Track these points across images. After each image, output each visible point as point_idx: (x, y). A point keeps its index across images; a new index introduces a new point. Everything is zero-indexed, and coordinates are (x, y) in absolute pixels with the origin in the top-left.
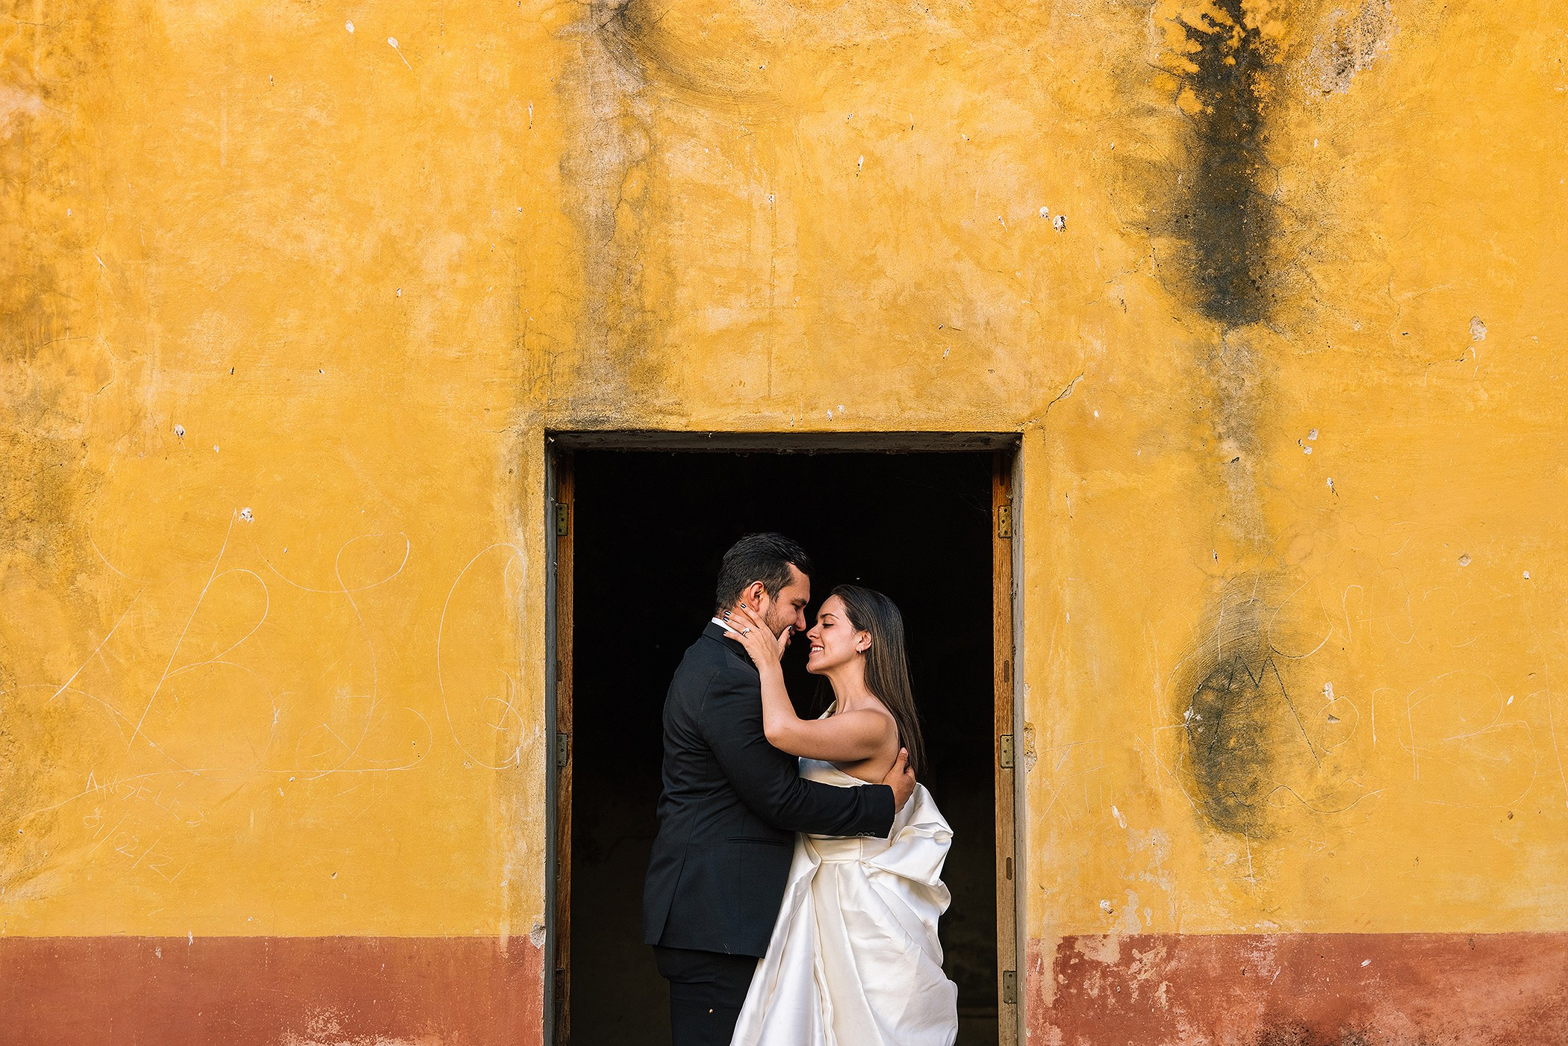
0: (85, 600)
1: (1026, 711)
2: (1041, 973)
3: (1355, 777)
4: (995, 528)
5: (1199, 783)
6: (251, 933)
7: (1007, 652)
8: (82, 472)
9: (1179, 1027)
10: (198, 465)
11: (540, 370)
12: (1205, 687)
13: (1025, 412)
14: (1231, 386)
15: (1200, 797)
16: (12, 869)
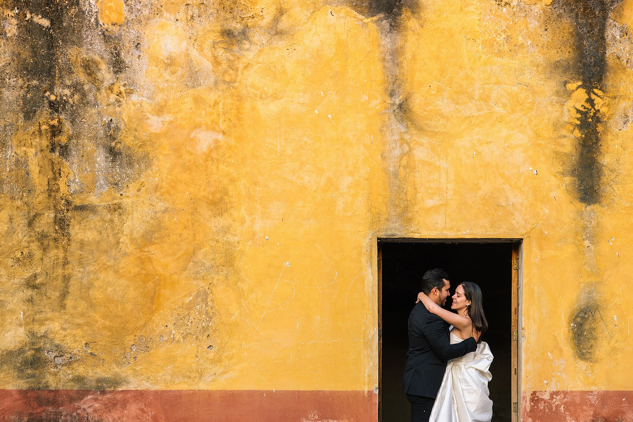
0: (240, 290)
1: (523, 324)
2: (526, 402)
3: (622, 344)
4: (513, 266)
5: (575, 345)
6: (292, 389)
7: (516, 305)
8: (238, 251)
9: (567, 418)
10: (273, 249)
11: (376, 219)
12: (577, 316)
13: (524, 232)
14: (588, 224)
15: (575, 350)
16: (221, 370)
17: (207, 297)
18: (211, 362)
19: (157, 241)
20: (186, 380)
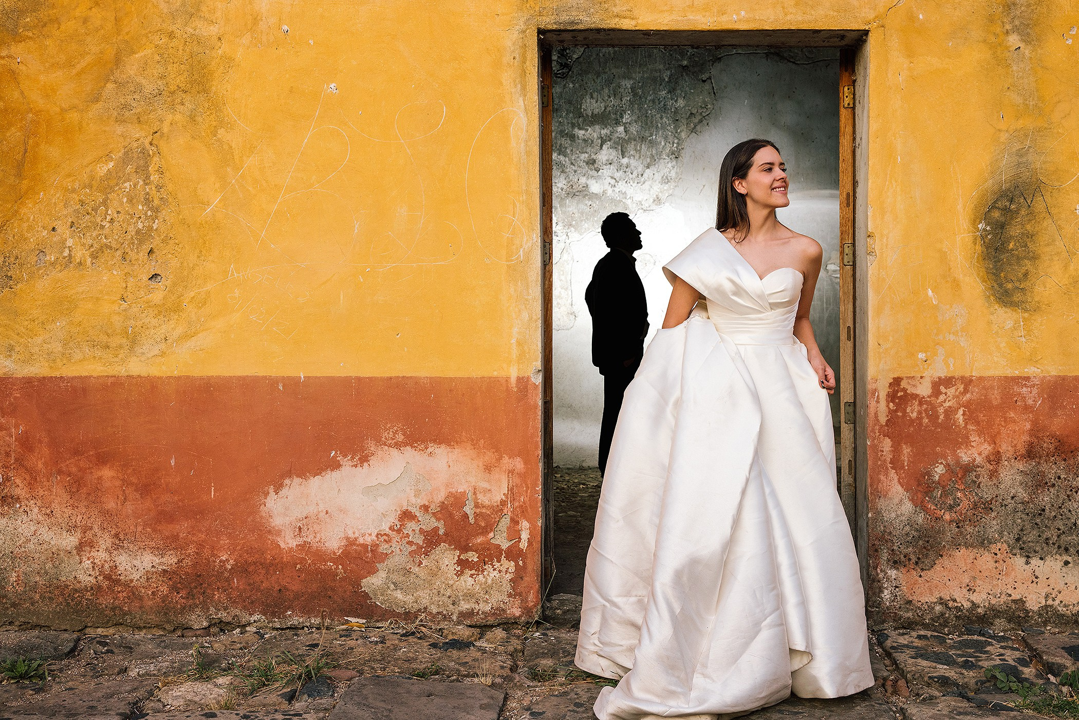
0: (224, 147)
1: (869, 224)
2: (878, 402)
4: (842, 101)
5: (988, 273)
6: (343, 374)
7: (849, 187)
8: (219, 58)
9: (972, 438)
10: (299, 54)
12: (993, 207)
13: (871, 16)
15: (989, 282)
16: (179, 331)
17: (147, 162)
18: (156, 312)
19: (30, 34)
20: (98, 353)
